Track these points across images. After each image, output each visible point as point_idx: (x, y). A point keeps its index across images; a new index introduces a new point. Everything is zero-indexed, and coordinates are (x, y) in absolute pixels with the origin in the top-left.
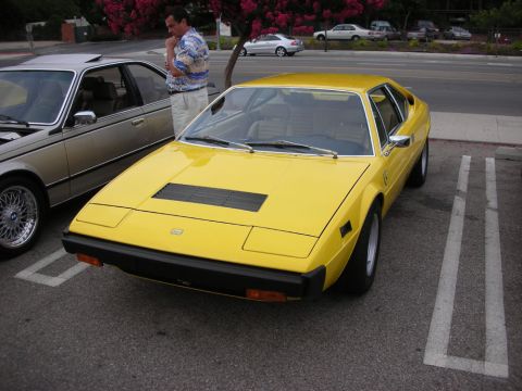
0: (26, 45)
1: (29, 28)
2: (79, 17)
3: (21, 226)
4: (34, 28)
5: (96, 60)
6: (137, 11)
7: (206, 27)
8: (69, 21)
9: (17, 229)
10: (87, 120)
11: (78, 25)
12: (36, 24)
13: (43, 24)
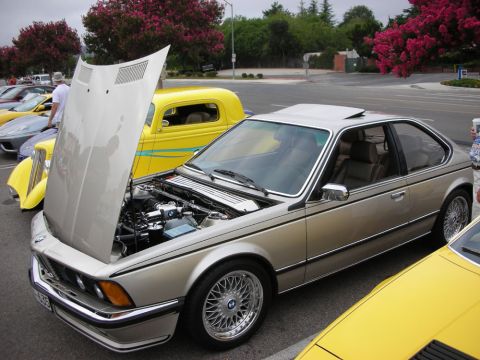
0: (301, 72)
1: (306, 57)
2: (350, 50)
3: (239, 314)
4: (311, 58)
5: (359, 115)
6: (408, 53)
7: (471, 63)
8: (341, 53)
9: (234, 318)
10: (336, 196)
11: (349, 57)
12: (313, 54)
13: (318, 54)
